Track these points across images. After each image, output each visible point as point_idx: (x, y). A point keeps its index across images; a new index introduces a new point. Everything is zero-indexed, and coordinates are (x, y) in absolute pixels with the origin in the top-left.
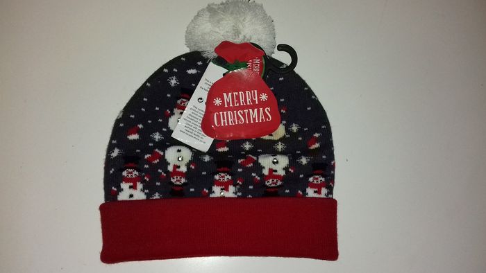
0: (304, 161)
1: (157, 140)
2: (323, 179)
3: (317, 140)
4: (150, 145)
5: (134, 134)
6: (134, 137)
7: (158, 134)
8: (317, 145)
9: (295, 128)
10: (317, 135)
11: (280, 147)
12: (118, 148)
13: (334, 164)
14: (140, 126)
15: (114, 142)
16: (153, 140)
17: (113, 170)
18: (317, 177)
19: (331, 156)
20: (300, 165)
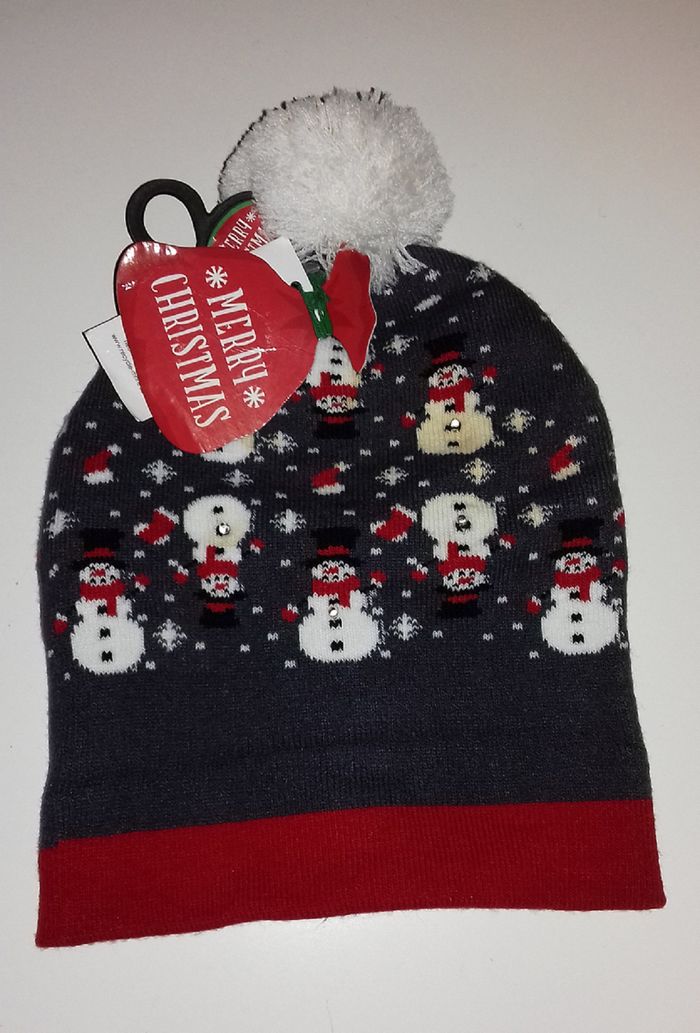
0: (537, 516)
1: (159, 481)
2: (593, 560)
3: (572, 455)
4: (144, 494)
5: (101, 469)
6: (100, 477)
7: (161, 464)
8: (573, 469)
9: (518, 421)
10: (573, 441)
11: (479, 471)
12: (63, 509)
13: (622, 517)
14: (114, 449)
15: (53, 496)
16: (150, 483)
17: (55, 567)
18: (576, 556)
19: (612, 497)
20: (527, 527)
